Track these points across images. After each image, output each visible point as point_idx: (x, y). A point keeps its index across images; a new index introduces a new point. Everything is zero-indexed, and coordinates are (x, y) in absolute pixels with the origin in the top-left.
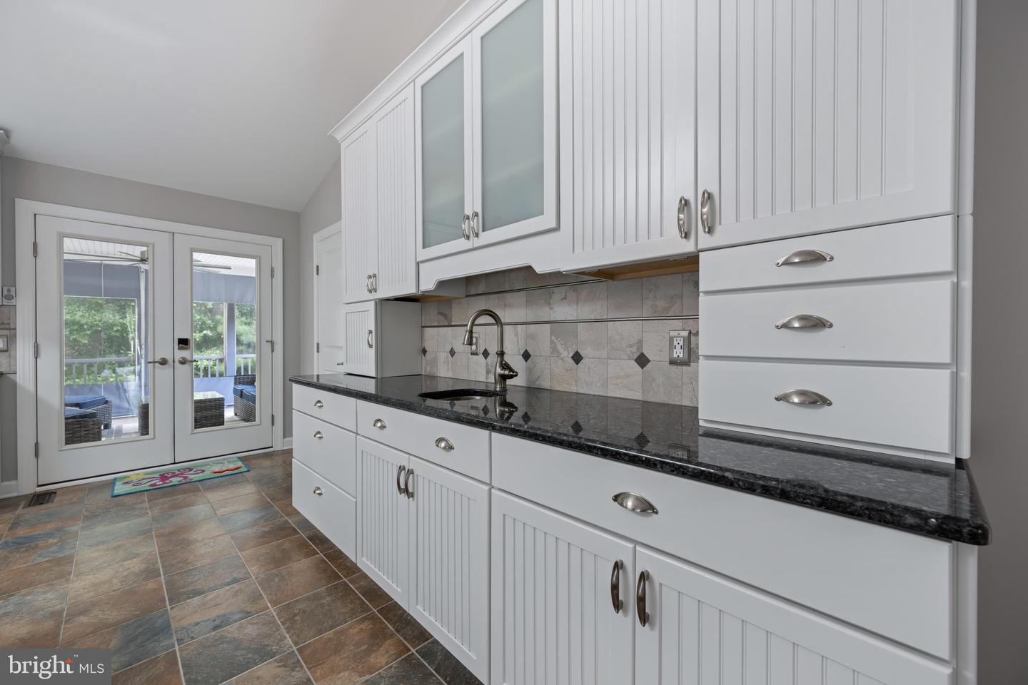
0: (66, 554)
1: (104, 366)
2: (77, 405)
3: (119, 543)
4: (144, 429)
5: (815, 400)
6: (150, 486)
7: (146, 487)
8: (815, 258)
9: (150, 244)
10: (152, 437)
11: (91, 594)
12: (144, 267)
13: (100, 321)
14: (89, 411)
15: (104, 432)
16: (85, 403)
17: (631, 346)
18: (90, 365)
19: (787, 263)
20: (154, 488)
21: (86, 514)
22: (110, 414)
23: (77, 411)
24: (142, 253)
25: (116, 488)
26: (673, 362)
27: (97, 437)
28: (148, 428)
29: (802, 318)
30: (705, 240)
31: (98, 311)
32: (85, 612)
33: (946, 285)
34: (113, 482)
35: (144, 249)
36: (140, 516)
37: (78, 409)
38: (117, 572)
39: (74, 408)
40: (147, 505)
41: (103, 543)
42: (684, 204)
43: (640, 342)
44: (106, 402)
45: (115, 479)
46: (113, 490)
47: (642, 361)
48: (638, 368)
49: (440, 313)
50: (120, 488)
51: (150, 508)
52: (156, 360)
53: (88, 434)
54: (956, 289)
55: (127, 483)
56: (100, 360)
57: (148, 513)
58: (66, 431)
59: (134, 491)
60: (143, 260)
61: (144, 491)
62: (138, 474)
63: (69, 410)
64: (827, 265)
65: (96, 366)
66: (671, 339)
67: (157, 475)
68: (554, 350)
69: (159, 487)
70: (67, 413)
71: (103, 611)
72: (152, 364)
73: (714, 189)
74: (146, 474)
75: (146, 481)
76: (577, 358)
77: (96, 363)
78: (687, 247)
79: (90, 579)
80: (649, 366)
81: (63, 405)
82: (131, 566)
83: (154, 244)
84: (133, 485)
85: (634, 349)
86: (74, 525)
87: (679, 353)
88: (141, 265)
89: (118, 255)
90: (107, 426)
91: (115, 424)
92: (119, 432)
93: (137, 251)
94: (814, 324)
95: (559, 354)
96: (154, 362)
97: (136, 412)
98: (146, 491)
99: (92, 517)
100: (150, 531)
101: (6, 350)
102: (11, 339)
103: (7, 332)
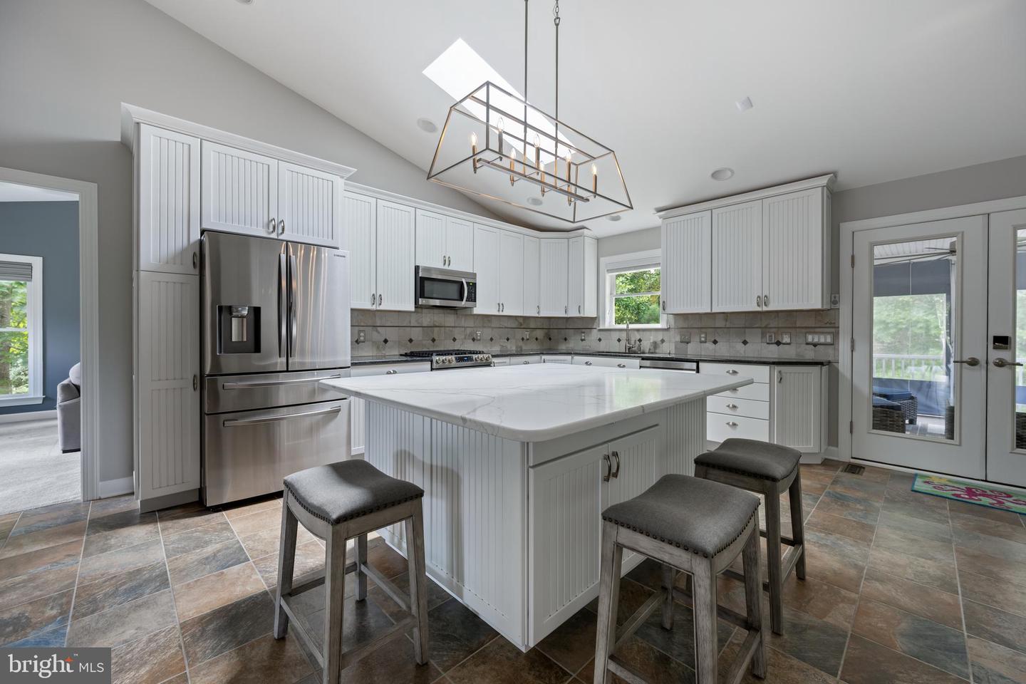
0: (869, 523)
1: (910, 362)
2: (885, 396)
3: (916, 537)
4: (950, 433)
6: (954, 495)
7: (949, 494)
9: (958, 233)
10: (958, 443)
11: (887, 569)
12: (953, 258)
13: (904, 319)
14: (896, 403)
15: (909, 427)
16: (892, 396)
18: (897, 361)
20: (956, 499)
21: (888, 496)
22: (915, 410)
23: (884, 401)
24: (953, 244)
25: (916, 483)
27: (902, 429)
28: (953, 433)
31: (904, 309)
32: (881, 581)
34: (914, 477)
35: (954, 239)
36: (939, 521)
37: (885, 400)
38: (911, 563)
39: (882, 398)
40: (947, 513)
41: (900, 529)
44: (912, 398)
45: (916, 475)
46: (914, 484)
50: (919, 485)
51: (952, 518)
52: (964, 359)
53: (893, 424)
55: (928, 482)
56: (906, 356)
57: (948, 522)
58: (874, 417)
59: (936, 493)
60: (953, 252)
61: (946, 498)
62: (940, 478)
63: (877, 400)
65: (903, 362)
67: (963, 487)
69: (964, 500)
70: (875, 402)
71: (897, 591)
72: (959, 364)
74: (949, 481)
75: (949, 488)
77: (903, 359)
79: (887, 555)
81: (871, 394)
82: (926, 565)
83: (963, 232)
84: (935, 487)
86: (877, 502)
88: (950, 257)
89: (926, 251)
90: (912, 422)
91: (920, 422)
92: (924, 430)
93: (945, 244)
96: (962, 362)
97: (944, 413)
98: (948, 498)
99: (891, 501)
100: (950, 542)
101: (832, 344)
102: (836, 336)
103: (833, 330)
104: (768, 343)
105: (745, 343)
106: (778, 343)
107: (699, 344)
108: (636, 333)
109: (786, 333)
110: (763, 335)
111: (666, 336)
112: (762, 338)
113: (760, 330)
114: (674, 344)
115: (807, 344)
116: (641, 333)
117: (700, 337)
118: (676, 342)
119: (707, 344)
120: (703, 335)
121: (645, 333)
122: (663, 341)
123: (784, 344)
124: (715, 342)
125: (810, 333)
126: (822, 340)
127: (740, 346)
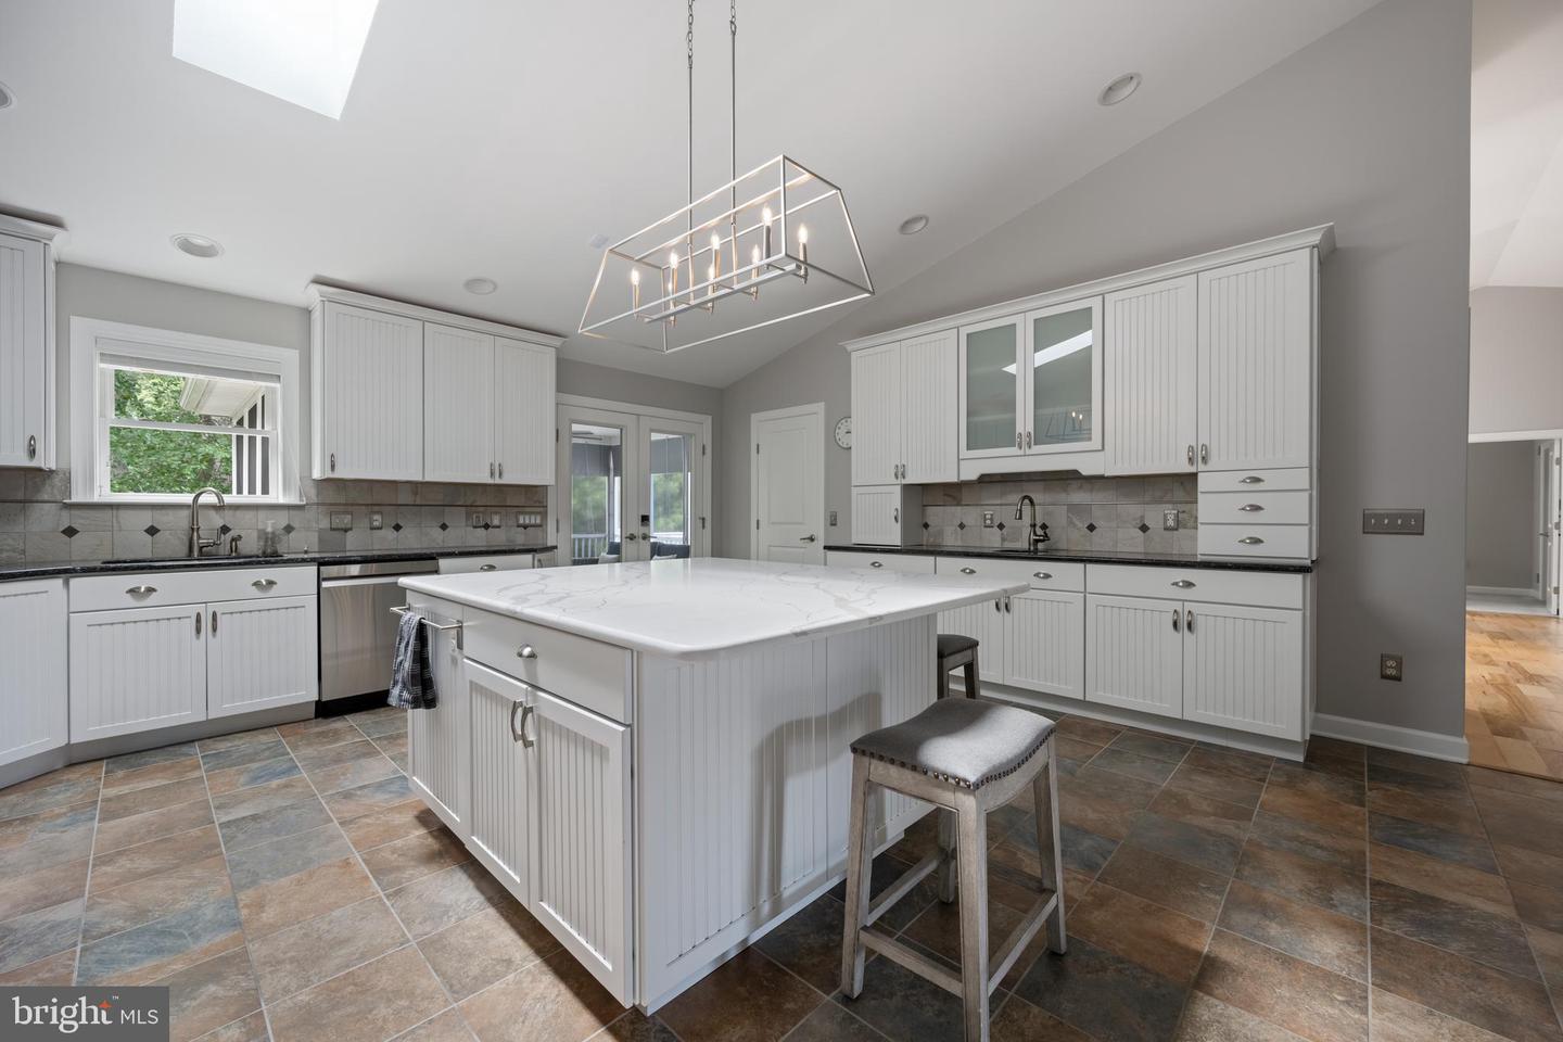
5: (1257, 541)
8: (1257, 480)
17: (1135, 519)
19: (1244, 481)
26: (1166, 529)
29: (1250, 506)
30: (1201, 467)
33: (1306, 495)
42: (1191, 448)
43: (1142, 517)
47: (1144, 528)
48: (1141, 533)
49: (945, 495)
52: (628, 536)
54: (1311, 496)
64: (1262, 483)
66: (1165, 516)
68: (1071, 523)
73: (1207, 444)
76: (1091, 528)
78: (1192, 469)
80: (1148, 532)
85: (1138, 521)
87: (1171, 523)
94: (1256, 508)
95: (1075, 526)
96: (626, 538)
101: (540, 526)
102: (544, 515)
103: (541, 509)
104: (475, 527)
105: (444, 527)
106: (487, 526)
107: (369, 531)
108: (212, 513)
109: (496, 513)
110: (468, 516)
111: (297, 520)
112: (467, 519)
113: (463, 509)
114: (316, 534)
115: (518, 526)
116: (228, 513)
117: (371, 521)
118: (321, 531)
119: (383, 531)
120: (376, 517)
121: (238, 513)
122: (289, 529)
123: (494, 527)
124: (397, 528)
125: (522, 513)
126: (533, 522)
127: (437, 533)
